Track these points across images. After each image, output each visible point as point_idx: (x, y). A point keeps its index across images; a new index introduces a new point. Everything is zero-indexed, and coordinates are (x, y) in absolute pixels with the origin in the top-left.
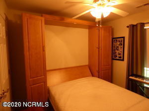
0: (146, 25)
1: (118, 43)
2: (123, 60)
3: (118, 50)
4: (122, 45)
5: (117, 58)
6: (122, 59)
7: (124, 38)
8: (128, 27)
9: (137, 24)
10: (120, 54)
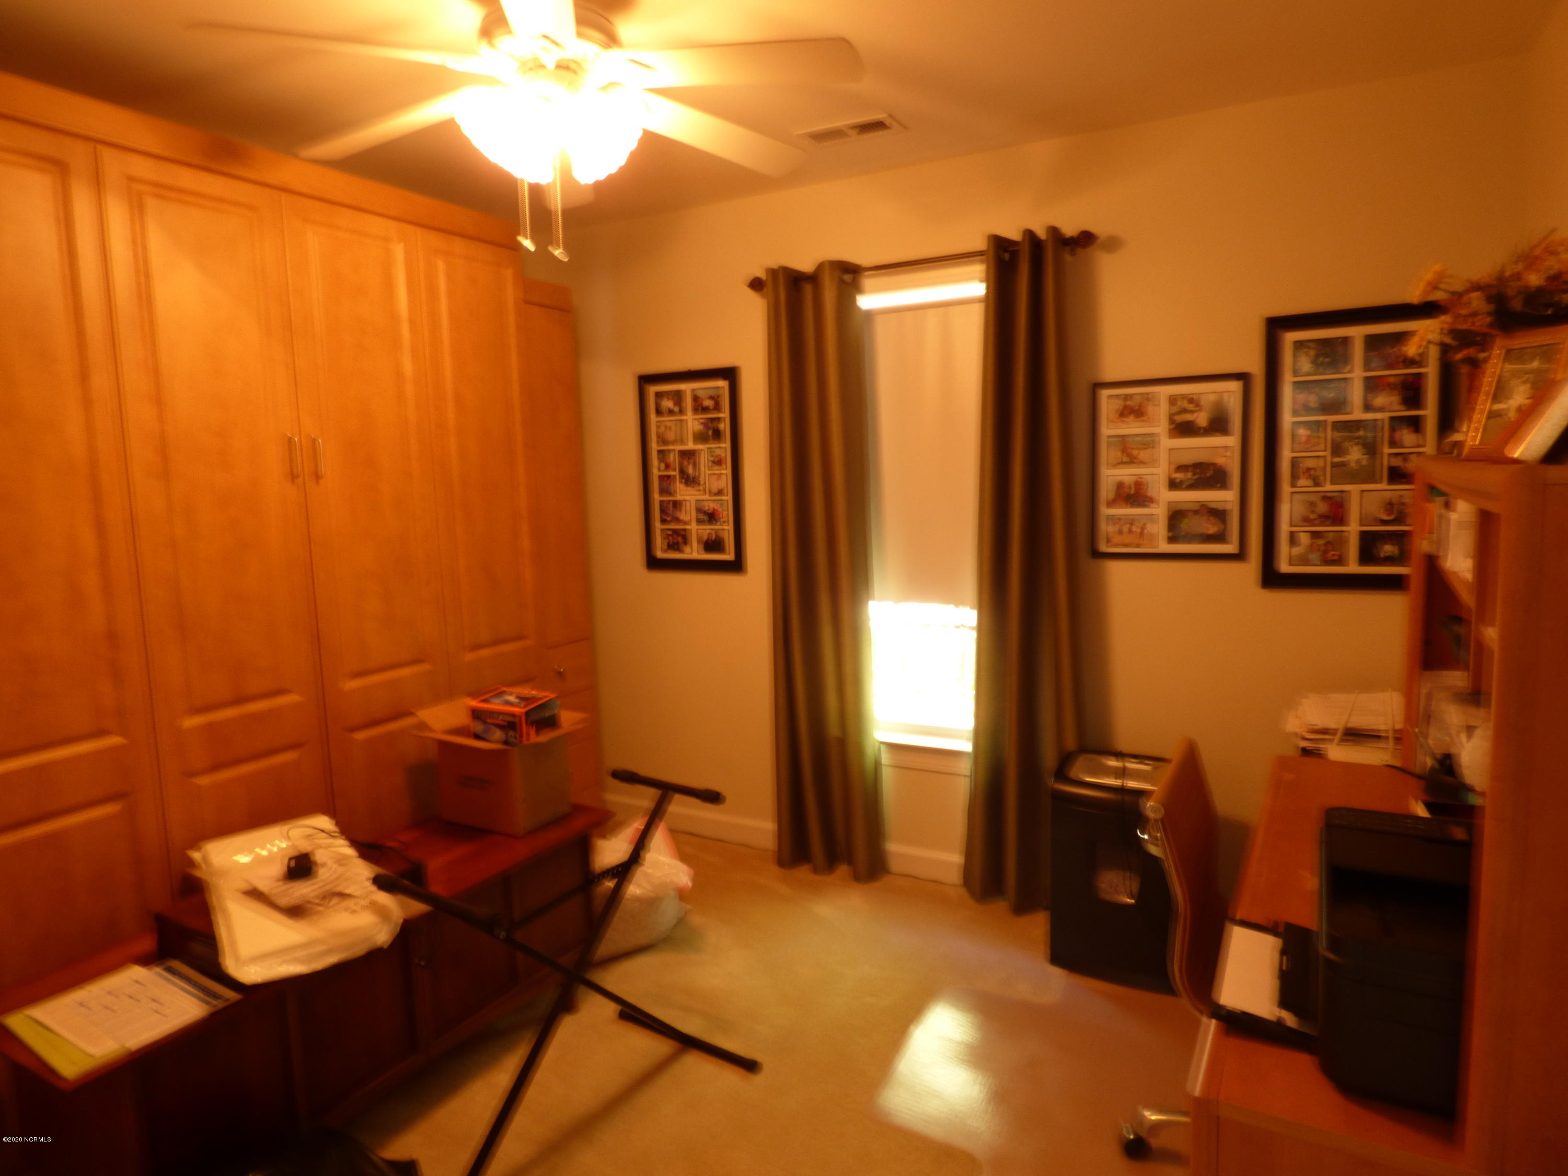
0: (867, 282)
1: (692, 422)
2: (736, 566)
3: (690, 481)
4: (717, 435)
5: (694, 552)
6: (729, 556)
7: (730, 374)
8: (756, 285)
9: (820, 267)
10: (711, 517)
